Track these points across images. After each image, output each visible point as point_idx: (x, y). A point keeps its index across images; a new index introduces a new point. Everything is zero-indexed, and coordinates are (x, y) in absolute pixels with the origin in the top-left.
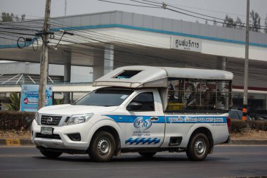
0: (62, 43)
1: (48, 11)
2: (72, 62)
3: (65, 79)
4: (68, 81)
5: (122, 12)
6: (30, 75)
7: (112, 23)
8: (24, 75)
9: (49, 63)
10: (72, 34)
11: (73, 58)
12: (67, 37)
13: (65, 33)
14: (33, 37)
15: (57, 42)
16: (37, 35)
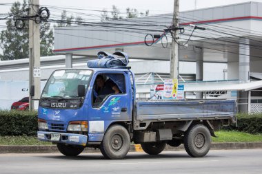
0: (192, 38)
1: (176, 5)
2: (205, 59)
3: (197, 78)
4: (201, 80)
5: (257, 3)
6: (159, 74)
7: (247, 15)
8: (153, 74)
9: (179, 60)
10: (204, 29)
11: (204, 54)
12: (198, 32)
13: (196, 28)
14: (161, 33)
15: (188, 38)
16: (166, 31)
